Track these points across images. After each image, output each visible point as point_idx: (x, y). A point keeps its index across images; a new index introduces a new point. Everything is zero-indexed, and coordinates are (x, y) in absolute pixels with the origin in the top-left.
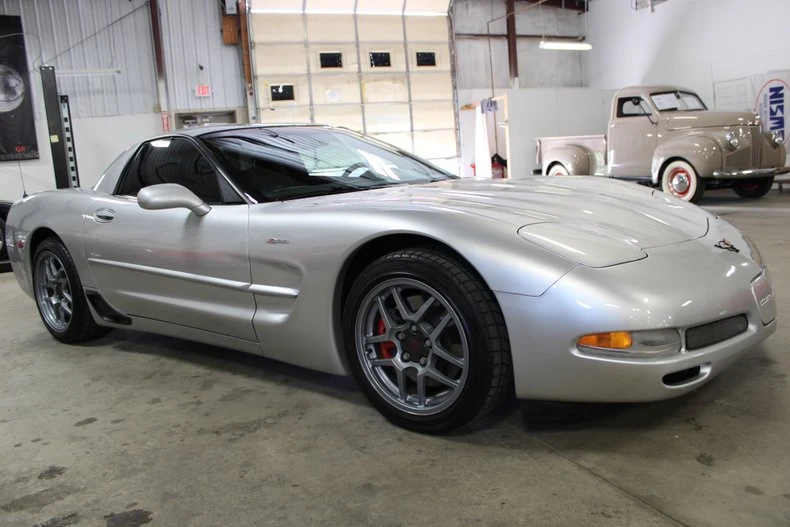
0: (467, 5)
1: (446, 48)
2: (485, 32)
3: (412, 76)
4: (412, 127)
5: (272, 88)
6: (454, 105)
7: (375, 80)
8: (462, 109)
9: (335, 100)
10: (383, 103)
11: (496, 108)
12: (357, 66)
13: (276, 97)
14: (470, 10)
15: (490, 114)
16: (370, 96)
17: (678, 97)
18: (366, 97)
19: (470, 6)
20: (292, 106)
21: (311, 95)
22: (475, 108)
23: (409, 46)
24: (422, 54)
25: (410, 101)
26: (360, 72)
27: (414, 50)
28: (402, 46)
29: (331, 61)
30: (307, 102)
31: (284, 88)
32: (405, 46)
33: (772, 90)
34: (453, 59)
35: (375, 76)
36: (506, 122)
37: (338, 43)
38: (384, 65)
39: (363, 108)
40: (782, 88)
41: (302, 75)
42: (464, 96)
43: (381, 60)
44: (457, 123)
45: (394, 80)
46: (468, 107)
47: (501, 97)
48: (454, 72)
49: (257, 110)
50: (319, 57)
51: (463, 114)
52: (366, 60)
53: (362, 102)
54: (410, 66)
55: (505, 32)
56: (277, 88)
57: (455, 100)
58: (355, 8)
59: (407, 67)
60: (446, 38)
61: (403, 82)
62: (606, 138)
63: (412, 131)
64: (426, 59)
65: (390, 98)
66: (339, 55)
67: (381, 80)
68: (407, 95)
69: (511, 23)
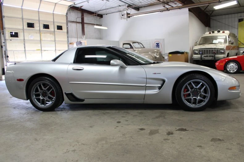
0: (70, 12)
1: (65, 25)
2: (75, 21)
3: (55, 33)
4: (55, 49)
5: (11, 32)
6: (68, 43)
7: (45, 33)
8: (70, 44)
9: (32, 38)
10: (47, 41)
12: (39, 28)
13: (12, 36)
14: (71, 14)
16: (43, 38)
17: (139, 44)
18: (42, 38)
19: (71, 13)
20: (18, 40)
21: (24, 36)
22: (73, 44)
23: (55, 23)
24: (59, 26)
25: (55, 41)
26: (40, 30)
27: (56, 24)
28: (53, 23)
29: (31, 25)
30: (23, 39)
31: (15, 33)
32: (54, 23)
33: (156, 44)
34: (67, 28)
35: (45, 32)
37: (33, 20)
38: (47, 28)
39: (41, 42)
40: (159, 43)
41: (21, 29)
42: (71, 40)
43: (46, 27)
45: (50, 33)
48: (68, 32)
49: (5, 40)
50: (27, 24)
51: (70, 46)
52: (42, 26)
53: (41, 40)
54: (55, 29)
55: (81, 22)
56: (12, 33)
57: (68, 41)
58: (39, 9)
60: (65, 22)
61: (53, 34)
63: (56, 50)
64: (60, 28)
65: (49, 39)
66: (33, 24)
67: (46, 33)
68: (54, 39)
69: (83, 19)
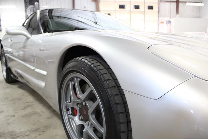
1: (157, 5)
3: (146, 13)
6: (158, 22)
8: (160, 23)
11: (171, 23)
15: (169, 25)
16: (133, 18)
21: (115, 16)
22: (164, 23)
23: (146, 3)
24: (150, 6)
25: (145, 20)
26: (130, 10)
27: (147, 5)
29: (122, 7)
31: (108, 14)
32: (144, 3)
34: (159, 8)
35: (135, 12)
36: (174, 27)
38: (137, 9)
39: (130, 21)
41: (113, 11)
42: (161, 19)
43: (137, 7)
44: (158, 27)
46: (162, 23)
47: (172, 20)
48: (159, 12)
50: (119, 6)
51: (161, 25)
52: (133, 7)
53: (130, 19)
57: (158, 20)
59: (145, 10)
61: (143, 14)
62: (206, 33)
64: (151, 8)
66: (124, 5)
68: (144, 18)
